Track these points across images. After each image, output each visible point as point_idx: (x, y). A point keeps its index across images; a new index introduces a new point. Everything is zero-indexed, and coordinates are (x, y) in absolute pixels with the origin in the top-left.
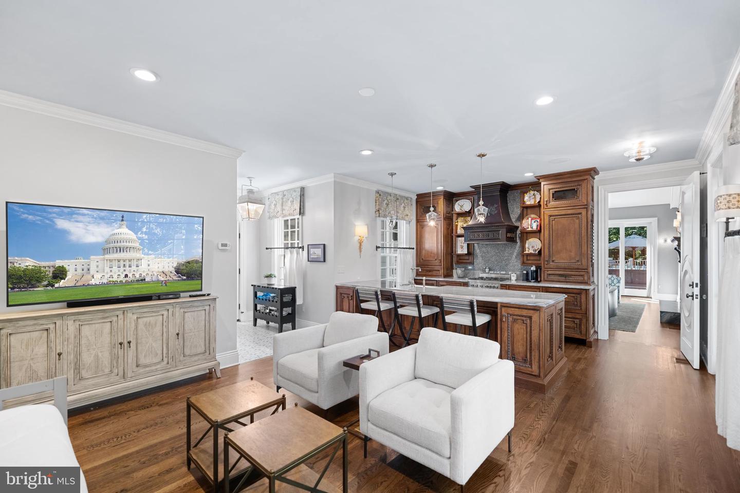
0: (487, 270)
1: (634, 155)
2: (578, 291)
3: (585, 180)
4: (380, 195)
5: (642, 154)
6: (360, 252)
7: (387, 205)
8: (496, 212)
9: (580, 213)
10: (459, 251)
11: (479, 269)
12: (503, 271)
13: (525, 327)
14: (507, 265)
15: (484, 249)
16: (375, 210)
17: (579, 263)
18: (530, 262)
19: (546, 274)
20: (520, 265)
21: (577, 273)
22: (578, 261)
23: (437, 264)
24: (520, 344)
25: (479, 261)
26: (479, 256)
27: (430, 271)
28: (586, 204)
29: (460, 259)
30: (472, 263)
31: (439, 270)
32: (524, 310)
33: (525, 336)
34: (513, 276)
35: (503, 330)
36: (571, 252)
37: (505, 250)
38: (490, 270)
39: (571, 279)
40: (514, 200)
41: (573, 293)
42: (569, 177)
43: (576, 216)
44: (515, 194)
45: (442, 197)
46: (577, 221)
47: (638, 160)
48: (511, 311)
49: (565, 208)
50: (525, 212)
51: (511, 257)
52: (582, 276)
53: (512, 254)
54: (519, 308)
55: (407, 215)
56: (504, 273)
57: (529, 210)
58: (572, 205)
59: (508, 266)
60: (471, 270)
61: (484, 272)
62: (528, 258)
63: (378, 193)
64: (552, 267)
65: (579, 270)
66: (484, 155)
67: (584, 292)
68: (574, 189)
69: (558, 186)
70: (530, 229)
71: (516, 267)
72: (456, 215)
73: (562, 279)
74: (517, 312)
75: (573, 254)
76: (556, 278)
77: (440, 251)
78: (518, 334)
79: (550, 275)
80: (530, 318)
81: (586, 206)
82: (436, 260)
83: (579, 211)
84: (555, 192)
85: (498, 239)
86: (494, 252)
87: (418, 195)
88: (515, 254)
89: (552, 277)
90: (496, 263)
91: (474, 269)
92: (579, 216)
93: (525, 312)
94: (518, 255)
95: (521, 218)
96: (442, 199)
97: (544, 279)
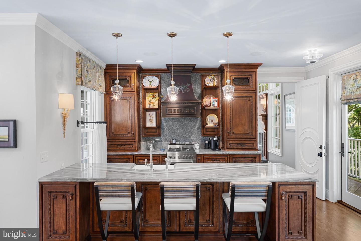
0: (174, 141)
1: (309, 58)
2: (253, 156)
3: (254, 71)
4: (82, 59)
5: (314, 58)
6: (64, 129)
7: (87, 71)
8: (189, 90)
9: (251, 97)
10: (149, 125)
11: (166, 141)
12: (187, 141)
13: (300, 202)
14: (190, 136)
15: (170, 123)
16: (76, 76)
17: (250, 134)
18: (208, 133)
19: (228, 143)
20: (200, 136)
21: (249, 142)
22: (250, 132)
23: (131, 138)
24: (295, 218)
25: (166, 134)
26: (165, 129)
27: (121, 145)
28: (255, 90)
29: (148, 132)
30: (159, 136)
31: (132, 144)
32: (300, 186)
33: (300, 210)
34: (197, 146)
35: (281, 209)
36: (245, 126)
37: (188, 123)
38: (176, 141)
39: (246, 147)
40: (196, 81)
41: (251, 158)
42: (245, 68)
43: (248, 98)
44: (197, 76)
45: (135, 71)
46: (249, 102)
47: (312, 62)
48: (288, 189)
49: (242, 92)
50: (204, 92)
51: (194, 130)
52: (252, 143)
53: (194, 127)
54: (295, 185)
55: (101, 86)
56: (188, 143)
57: (208, 91)
58: (246, 90)
59: (191, 138)
60: (158, 141)
61: (172, 143)
62: (207, 130)
63: (80, 55)
64: (232, 137)
65: (251, 139)
66: (230, 35)
67: (258, 156)
68: (247, 78)
69: (237, 74)
70: (212, 107)
71: (198, 138)
72: (143, 90)
73: (239, 147)
74: (294, 189)
75: (246, 127)
76: (235, 146)
77: (133, 125)
78: (294, 209)
79: (231, 144)
80: (305, 193)
81: (255, 92)
82: (129, 133)
83: (250, 95)
84: (234, 78)
85: (193, 114)
86: (179, 125)
87: (107, 66)
88: (197, 127)
89: (233, 146)
90: (181, 135)
91: (161, 141)
92: (250, 98)
93: (301, 189)
94: (199, 128)
95: (202, 96)
96: (136, 73)
97: (227, 147)
